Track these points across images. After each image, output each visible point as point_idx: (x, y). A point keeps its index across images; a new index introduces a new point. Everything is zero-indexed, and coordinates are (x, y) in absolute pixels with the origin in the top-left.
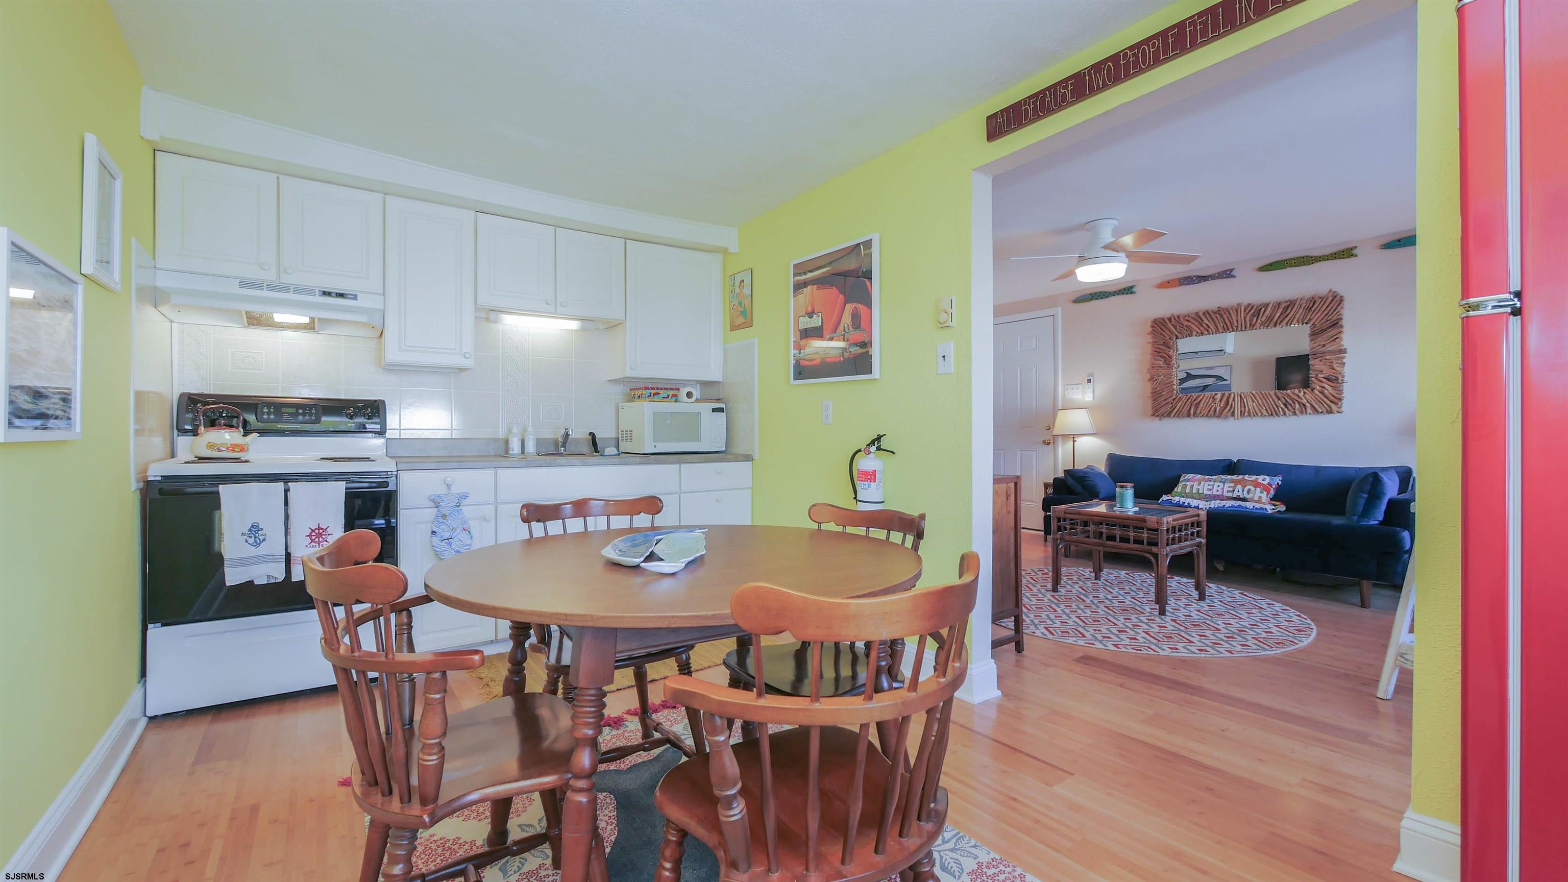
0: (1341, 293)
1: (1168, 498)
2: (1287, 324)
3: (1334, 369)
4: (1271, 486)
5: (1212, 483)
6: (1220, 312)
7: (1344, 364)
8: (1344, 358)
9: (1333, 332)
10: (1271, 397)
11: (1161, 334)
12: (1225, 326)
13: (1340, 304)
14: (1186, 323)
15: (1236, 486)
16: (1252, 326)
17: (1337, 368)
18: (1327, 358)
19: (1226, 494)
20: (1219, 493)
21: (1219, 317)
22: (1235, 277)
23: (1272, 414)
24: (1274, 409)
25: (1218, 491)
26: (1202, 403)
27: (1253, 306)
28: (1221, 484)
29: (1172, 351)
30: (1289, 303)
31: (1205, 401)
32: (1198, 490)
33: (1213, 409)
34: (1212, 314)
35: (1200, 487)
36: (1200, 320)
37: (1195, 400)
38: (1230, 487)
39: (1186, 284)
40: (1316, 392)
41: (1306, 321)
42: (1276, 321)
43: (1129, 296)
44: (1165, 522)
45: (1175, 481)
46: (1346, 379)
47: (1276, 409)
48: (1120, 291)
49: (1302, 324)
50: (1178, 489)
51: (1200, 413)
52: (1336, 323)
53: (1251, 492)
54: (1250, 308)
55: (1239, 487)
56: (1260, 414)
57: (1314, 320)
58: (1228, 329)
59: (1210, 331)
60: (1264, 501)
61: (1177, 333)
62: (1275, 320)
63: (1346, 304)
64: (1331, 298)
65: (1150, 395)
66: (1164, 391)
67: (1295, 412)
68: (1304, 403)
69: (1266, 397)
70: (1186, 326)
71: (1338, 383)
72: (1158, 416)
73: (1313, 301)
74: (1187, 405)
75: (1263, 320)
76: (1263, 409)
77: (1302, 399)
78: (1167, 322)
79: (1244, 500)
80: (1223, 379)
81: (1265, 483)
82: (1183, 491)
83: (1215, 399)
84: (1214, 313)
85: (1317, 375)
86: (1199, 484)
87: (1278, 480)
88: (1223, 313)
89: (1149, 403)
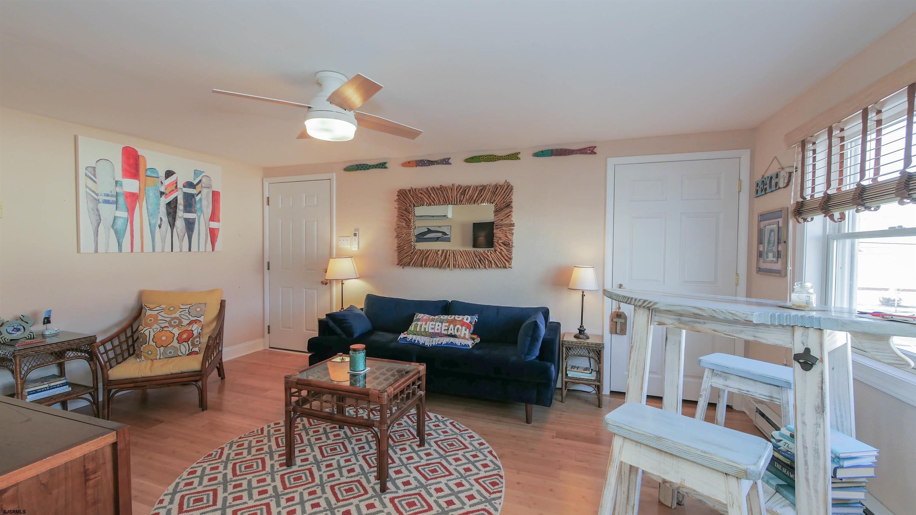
0: (512, 184)
1: (405, 336)
2: (481, 202)
3: (507, 237)
4: (471, 323)
5: (434, 323)
6: (442, 189)
7: (513, 234)
8: (513, 229)
9: (508, 210)
10: (471, 254)
11: (404, 202)
12: (444, 200)
13: (511, 191)
14: (420, 195)
15: (449, 325)
16: (461, 201)
17: (509, 237)
18: (504, 229)
19: (443, 332)
20: (439, 331)
21: (441, 193)
22: (451, 164)
23: (472, 267)
24: (473, 263)
25: (438, 329)
26: (430, 256)
27: (461, 187)
28: (440, 324)
29: (411, 215)
30: (482, 187)
31: (432, 256)
32: (425, 328)
33: (436, 262)
34: (436, 190)
35: (427, 327)
36: (428, 194)
37: (425, 255)
38: (446, 326)
39: (420, 166)
40: (498, 253)
41: (492, 201)
42: (475, 200)
43: (383, 170)
44: (386, 397)
45: (409, 321)
46: (514, 245)
47: (475, 263)
48: (377, 165)
49: (490, 203)
50: (412, 328)
51: (429, 264)
52: (509, 205)
53: (459, 330)
54: (459, 188)
55: (452, 326)
56: (465, 267)
57: (497, 201)
58: (446, 203)
59: (435, 203)
60: (467, 337)
61: (414, 202)
62: (474, 198)
63: (514, 191)
64: (506, 187)
65: (397, 249)
66: (406, 246)
67: (485, 266)
68: (490, 260)
69: (469, 255)
70: (420, 197)
71: (510, 247)
72: (401, 265)
73: (496, 187)
74: (420, 257)
75: (467, 198)
76: (467, 263)
77: (489, 258)
78: (408, 193)
79: (455, 336)
80: (446, 235)
81: (468, 322)
82: (415, 330)
83: (438, 254)
84: (438, 189)
85: (498, 241)
86: (426, 324)
87: (475, 318)
88: (443, 190)
89: (396, 254)
